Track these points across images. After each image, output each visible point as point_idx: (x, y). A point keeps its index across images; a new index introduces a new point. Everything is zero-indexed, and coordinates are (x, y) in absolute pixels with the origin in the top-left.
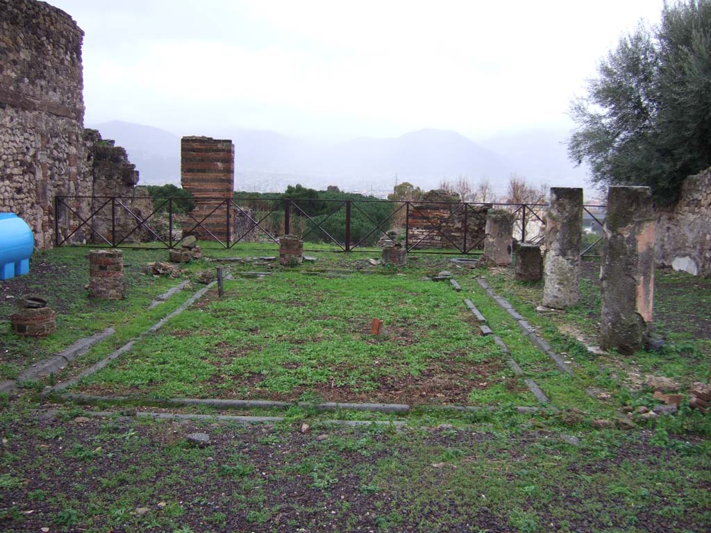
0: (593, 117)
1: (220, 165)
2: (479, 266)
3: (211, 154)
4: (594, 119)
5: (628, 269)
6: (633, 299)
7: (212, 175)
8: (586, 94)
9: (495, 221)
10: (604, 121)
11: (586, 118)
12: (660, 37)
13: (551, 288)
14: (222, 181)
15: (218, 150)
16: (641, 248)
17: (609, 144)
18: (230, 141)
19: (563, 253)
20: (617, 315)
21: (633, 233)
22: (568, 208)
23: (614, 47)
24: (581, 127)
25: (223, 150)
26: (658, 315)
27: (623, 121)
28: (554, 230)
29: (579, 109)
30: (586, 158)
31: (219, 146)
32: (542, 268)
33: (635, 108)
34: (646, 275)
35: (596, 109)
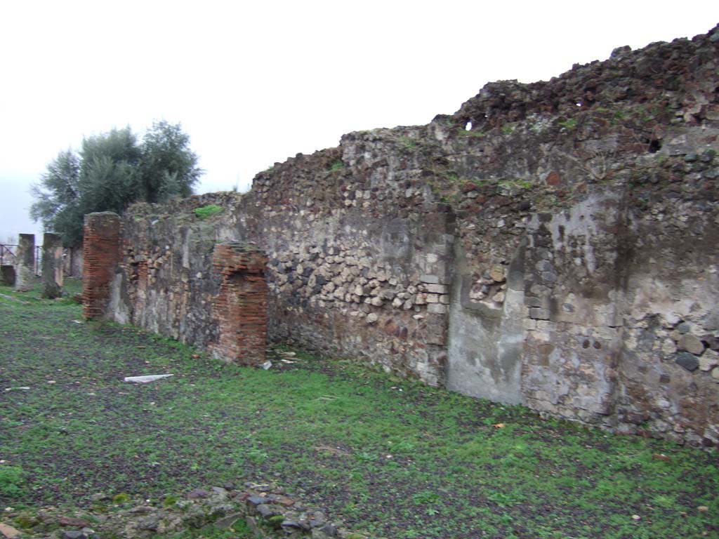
4: (45, 196)
5: (52, 265)
6: (54, 277)
8: (40, 182)
10: (50, 198)
11: (40, 195)
12: (82, 154)
13: (20, 281)
16: (57, 257)
17: (53, 211)
19: (25, 264)
20: (47, 284)
21: (53, 251)
22: (28, 244)
23: (56, 158)
24: (37, 201)
26: (65, 283)
28: (21, 254)
29: (36, 190)
30: (40, 219)
32: (14, 273)
33: (68, 191)
34: (59, 268)
35: (46, 191)
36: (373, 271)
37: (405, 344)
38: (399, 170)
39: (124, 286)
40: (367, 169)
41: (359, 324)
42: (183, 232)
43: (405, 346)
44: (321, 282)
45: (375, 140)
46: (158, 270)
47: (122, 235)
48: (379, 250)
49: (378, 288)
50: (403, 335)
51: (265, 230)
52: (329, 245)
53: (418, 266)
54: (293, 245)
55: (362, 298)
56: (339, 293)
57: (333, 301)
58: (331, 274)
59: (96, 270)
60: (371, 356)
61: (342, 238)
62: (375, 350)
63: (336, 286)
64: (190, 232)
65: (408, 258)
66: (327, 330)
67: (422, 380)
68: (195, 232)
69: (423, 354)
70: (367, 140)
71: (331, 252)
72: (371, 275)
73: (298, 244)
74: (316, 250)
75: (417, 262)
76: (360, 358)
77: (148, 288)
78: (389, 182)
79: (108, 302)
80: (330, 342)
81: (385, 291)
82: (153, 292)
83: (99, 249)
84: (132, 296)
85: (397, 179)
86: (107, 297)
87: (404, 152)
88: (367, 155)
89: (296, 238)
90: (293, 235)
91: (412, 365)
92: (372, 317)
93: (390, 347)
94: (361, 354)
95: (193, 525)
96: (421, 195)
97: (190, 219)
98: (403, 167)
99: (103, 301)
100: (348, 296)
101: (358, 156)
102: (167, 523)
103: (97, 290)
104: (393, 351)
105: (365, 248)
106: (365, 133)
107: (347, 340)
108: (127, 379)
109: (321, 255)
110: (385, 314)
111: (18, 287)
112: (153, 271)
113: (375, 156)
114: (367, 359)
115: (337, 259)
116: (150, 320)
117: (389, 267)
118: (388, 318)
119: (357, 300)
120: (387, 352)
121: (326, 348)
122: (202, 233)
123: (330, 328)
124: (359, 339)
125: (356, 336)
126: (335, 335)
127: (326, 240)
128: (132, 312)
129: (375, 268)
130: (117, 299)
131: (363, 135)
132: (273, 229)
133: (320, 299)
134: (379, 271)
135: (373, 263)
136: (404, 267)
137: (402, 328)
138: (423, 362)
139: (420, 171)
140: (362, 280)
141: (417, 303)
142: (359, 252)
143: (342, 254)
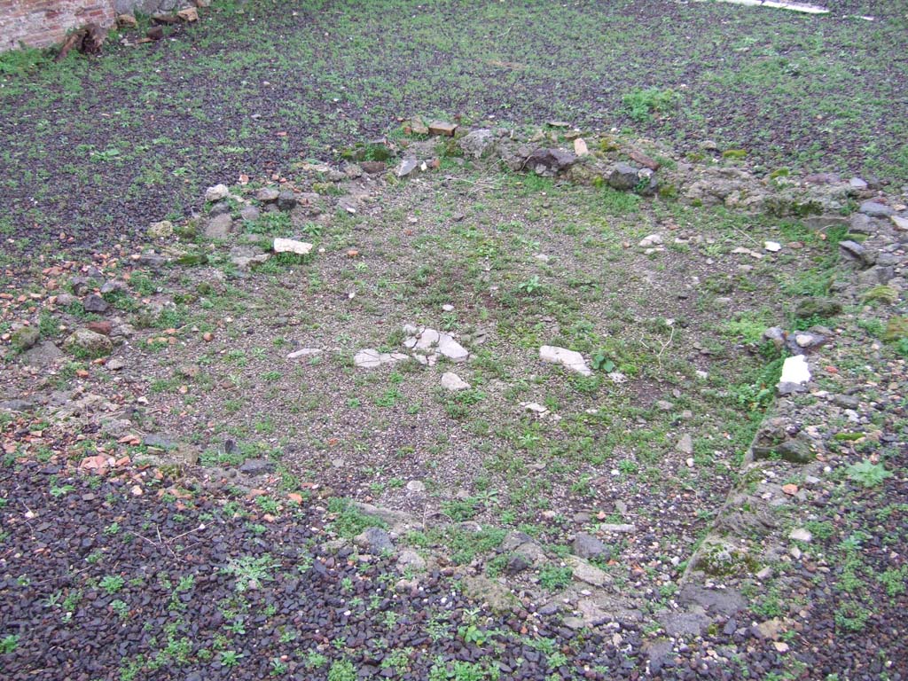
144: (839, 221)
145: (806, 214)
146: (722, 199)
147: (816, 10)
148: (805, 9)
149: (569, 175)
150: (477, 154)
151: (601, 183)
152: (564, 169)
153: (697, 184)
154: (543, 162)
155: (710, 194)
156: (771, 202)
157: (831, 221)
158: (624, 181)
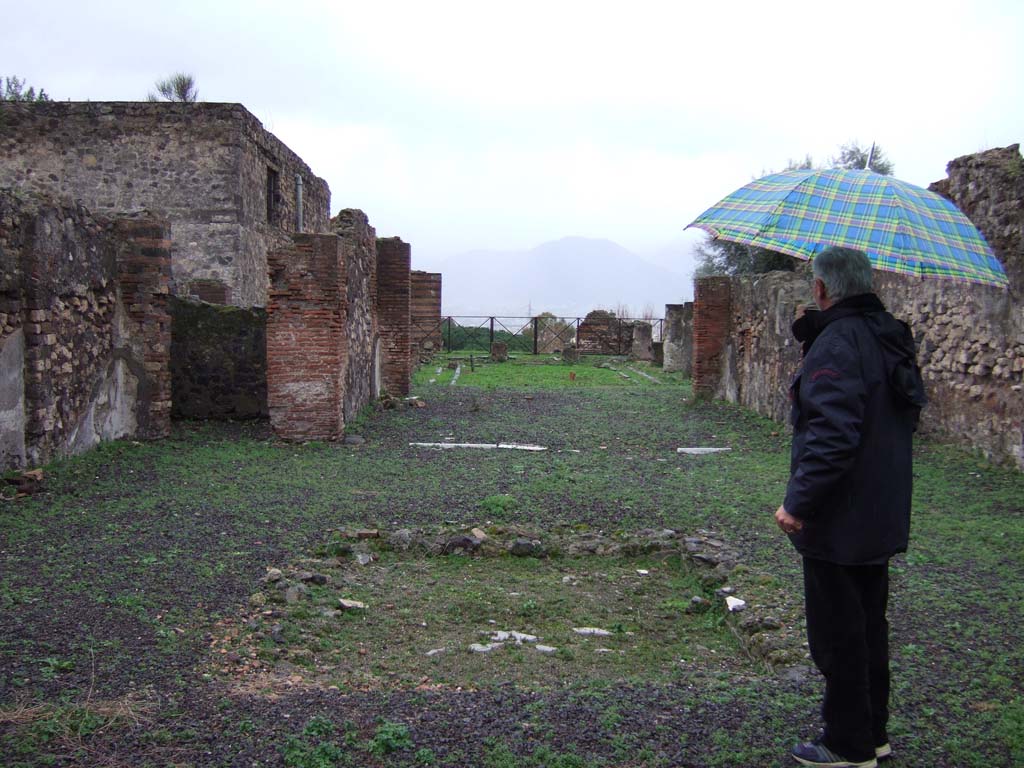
0: (709, 257)
1: (432, 292)
2: (629, 360)
3: (426, 284)
4: (710, 259)
7: (427, 300)
9: (639, 329)
10: (715, 260)
11: (704, 258)
13: (667, 362)
14: (435, 304)
15: (430, 281)
18: (440, 274)
19: (672, 341)
22: (675, 315)
25: (435, 281)
27: (729, 262)
28: (667, 328)
29: (700, 251)
31: (432, 277)
32: (662, 351)
35: (710, 252)
36: (975, 333)
37: (1003, 422)
38: (999, 202)
39: (733, 358)
40: (971, 203)
41: (964, 399)
42: (776, 292)
43: (1003, 425)
44: (932, 348)
45: (978, 166)
46: (759, 340)
47: (732, 300)
48: (981, 305)
49: (981, 353)
50: (1001, 411)
51: (883, 287)
52: (938, 302)
53: (1014, 323)
54: (907, 304)
55: (967, 366)
56: (946, 362)
57: (941, 371)
58: (939, 338)
59: (705, 341)
60: (973, 438)
61: (948, 292)
62: (977, 431)
63: (944, 353)
64: (781, 292)
65: (1006, 314)
66: (936, 408)
67: (1017, 467)
68: (787, 292)
69: (1018, 434)
70: (970, 167)
71: (939, 311)
72: (974, 337)
73: (911, 302)
74: (926, 309)
75: (1014, 317)
76: (964, 441)
77: (752, 360)
78: (989, 219)
79: (719, 378)
80: (939, 423)
81: (986, 357)
82: (756, 364)
83: (708, 316)
84: (740, 371)
85: (996, 213)
86: (718, 372)
87: (1005, 179)
88: (971, 186)
89: (910, 295)
90: (907, 292)
91: (1009, 448)
92: (976, 390)
93: (989, 427)
94: (965, 437)
95: (628, 553)
96: (1017, 232)
97: (788, 278)
98: (1002, 199)
99: (713, 377)
100: (954, 365)
101: (964, 188)
102: (606, 548)
103: (706, 365)
104: (993, 431)
105: (969, 304)
106: (970, 158)
107: (952, 420)
108: (679, 450)
109: (931, 315)
110: (989, 386)
111: (665, 368)
112: (755, 339)
113: (978, 186)
114: (970, 442)
115: (945, 318)
116: (753, 398)
117: (989, 326)
118: (992, 390)
119: (962, 369)
120: (987, 432)
121: (934, 431)
122: (795, 294)
123: (938, 406)
124: (963, 418)
125: (960, 414)
126: (943, 414)
127: (935, 296)
128: (739, 389)
129: (978, 329)
130: (727, 374)
131: (967, 160)
132: (890, 285)
133: (931, 370)
134: (981, 331)
135: (976, 322)
136: (1002, 325)
137: (1001, 403)
138: (1018, 444)
139: (1018, 201)
140: (966, 344)
141: (1015, 370)
142: (965, 309)
143: (949, 312)
144: (672, 553)
145: (650, 552)
146: (593, 551)
147: (537, 448)
148: (531, 448)
149: (480, 552)
150: (405, 547)
151: (507, 554)
152: (476, 548)
153: (572, 545)
154: (460, 545)
155: (584, 550)
156: (627, 547)
157: (668, 553)
158: (525, 550)
